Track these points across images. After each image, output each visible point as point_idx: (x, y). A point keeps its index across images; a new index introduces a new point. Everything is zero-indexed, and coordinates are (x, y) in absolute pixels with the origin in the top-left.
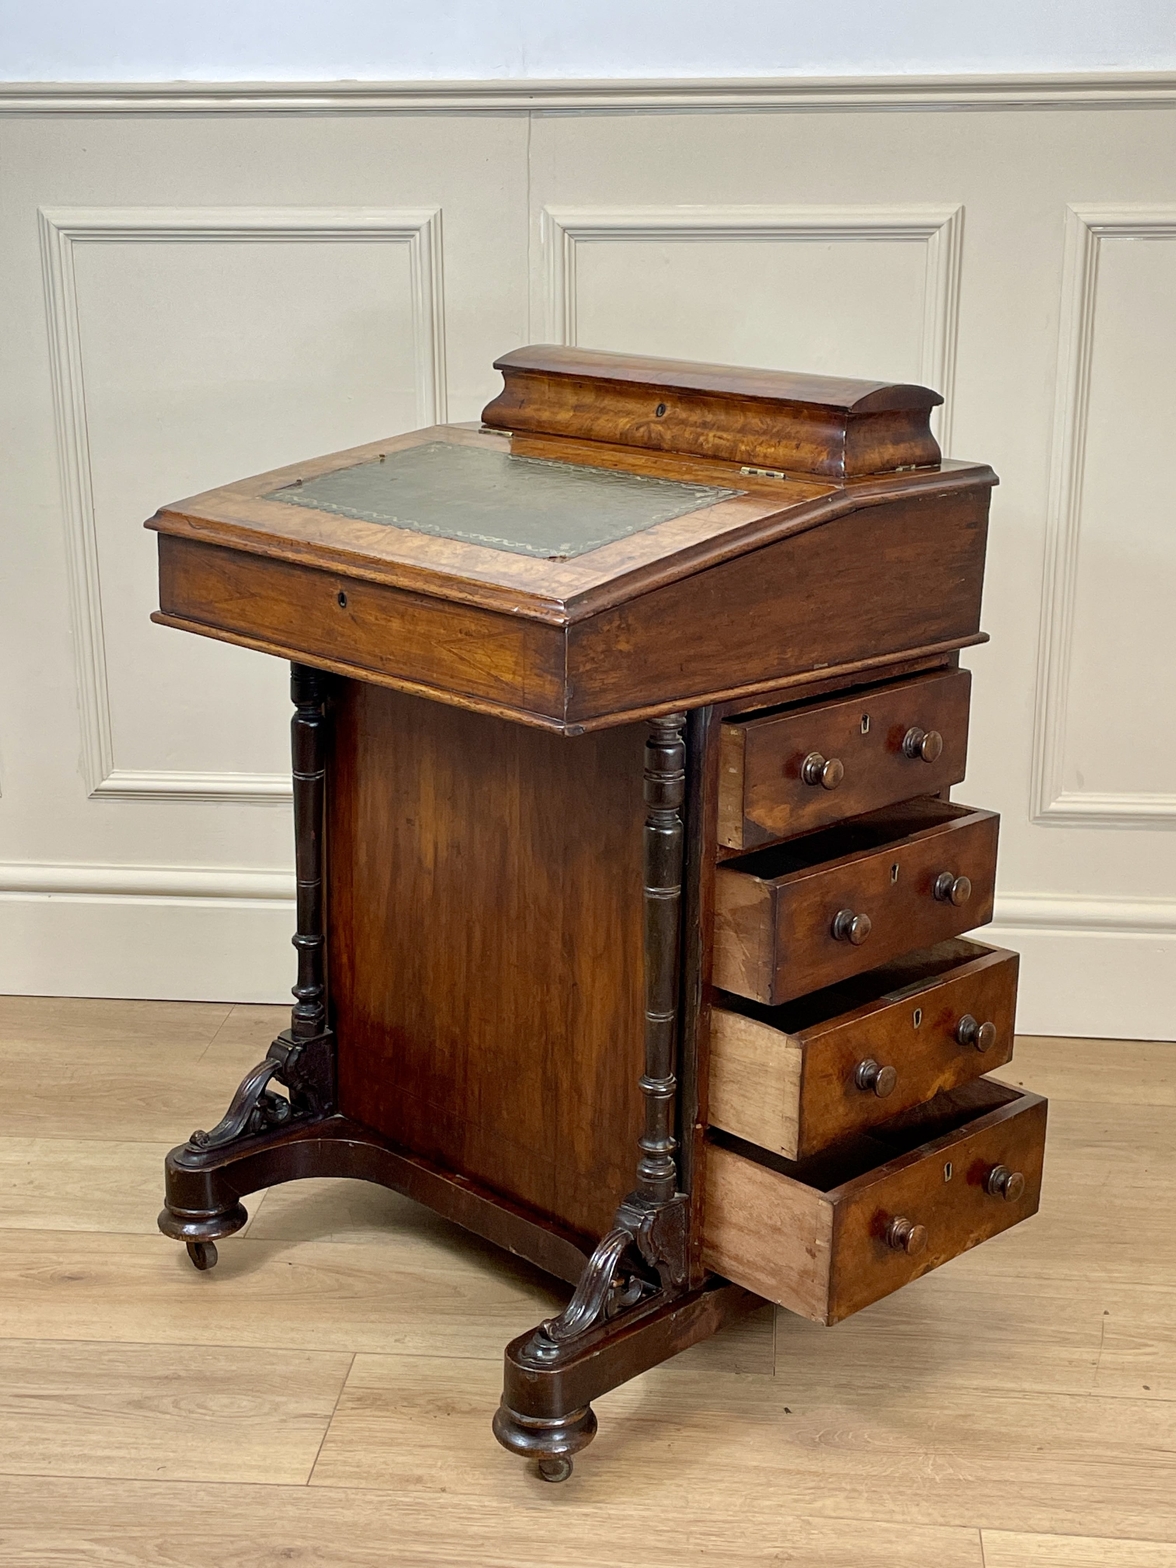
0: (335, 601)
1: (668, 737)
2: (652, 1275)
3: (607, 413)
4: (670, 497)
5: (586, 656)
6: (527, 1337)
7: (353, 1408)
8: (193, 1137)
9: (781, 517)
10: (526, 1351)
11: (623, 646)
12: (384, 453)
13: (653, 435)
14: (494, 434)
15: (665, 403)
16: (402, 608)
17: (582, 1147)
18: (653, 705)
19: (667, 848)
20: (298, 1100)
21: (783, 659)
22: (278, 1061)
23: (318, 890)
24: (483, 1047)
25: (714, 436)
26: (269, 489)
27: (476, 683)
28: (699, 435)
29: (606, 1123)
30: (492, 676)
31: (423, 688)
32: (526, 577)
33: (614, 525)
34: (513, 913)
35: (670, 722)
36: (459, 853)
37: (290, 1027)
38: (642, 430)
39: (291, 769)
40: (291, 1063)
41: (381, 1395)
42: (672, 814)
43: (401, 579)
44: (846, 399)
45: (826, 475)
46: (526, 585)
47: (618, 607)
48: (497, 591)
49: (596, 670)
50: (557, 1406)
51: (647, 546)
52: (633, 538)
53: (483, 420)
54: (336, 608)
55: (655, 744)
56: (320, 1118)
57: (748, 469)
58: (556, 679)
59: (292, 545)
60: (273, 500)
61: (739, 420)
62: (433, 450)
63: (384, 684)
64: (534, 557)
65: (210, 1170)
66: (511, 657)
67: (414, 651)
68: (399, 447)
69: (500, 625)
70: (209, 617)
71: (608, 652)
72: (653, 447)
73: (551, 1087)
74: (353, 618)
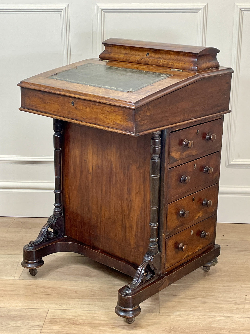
0: (71, 104)
1: (156, 137)
2: (153, 272)
3: (133, 55)
4: (154, 76)
5: (139, 116)
6: (123, 288)
7: (48, 324)
8: (30, 242)
9: (184, 81)
10: (123, 292)
11: (148, 114)
12: (76, 66)
13: (146, 61)
14: (104, 61)
15: (149, 53)
16: (89, 105)
17: (133, 241)
18: (155, 129)
19: (157, 165)
20: (55, 232)
21: (184, 117)
22: (50, 223)
23: (60, 178)
24: (105, 217)
25: (162, 61)
26: (49, 76)
27: (110, 124)
28: (158, 61)
29: (139, 235)
30: (115, 122)
31: (96, 126)
32: (123, 97)
33: (142, 84)
34: (114, 183)
35: (157, 133)
36: (99, 168)
37: (53, 214)
38: (143, 59)
39: (53, 148)
40: (54, 223)
41: (56, 320)
42: (158, 156)
43: (90, 98)
44: (198, 51)
45: (192, 70)
46: (123, 99)
47: (147, 104)
48: (116, 100)
49: (142, 120)
50: (131, 305)
51: (152, 89)
52: (148, 87)
53: (99, 57)
54: (71, 106)
55: (153, 139)
56: (61, 237)
57: (173, 69)
58: (132, 122)
59: (59, 90)
60: (51, 78)
61: (169, 57)
62: (89, 65)
63: (85, 125)
64: (124, 92)
65: (35, 250)
66: (120, 117)
67: (93, 116)
68: (80, 64)
69: (116, 109)
70: (35, 109)
71: (144, 115)
72: (146, 64)
73: (124, 227)
74: (76, 108)
